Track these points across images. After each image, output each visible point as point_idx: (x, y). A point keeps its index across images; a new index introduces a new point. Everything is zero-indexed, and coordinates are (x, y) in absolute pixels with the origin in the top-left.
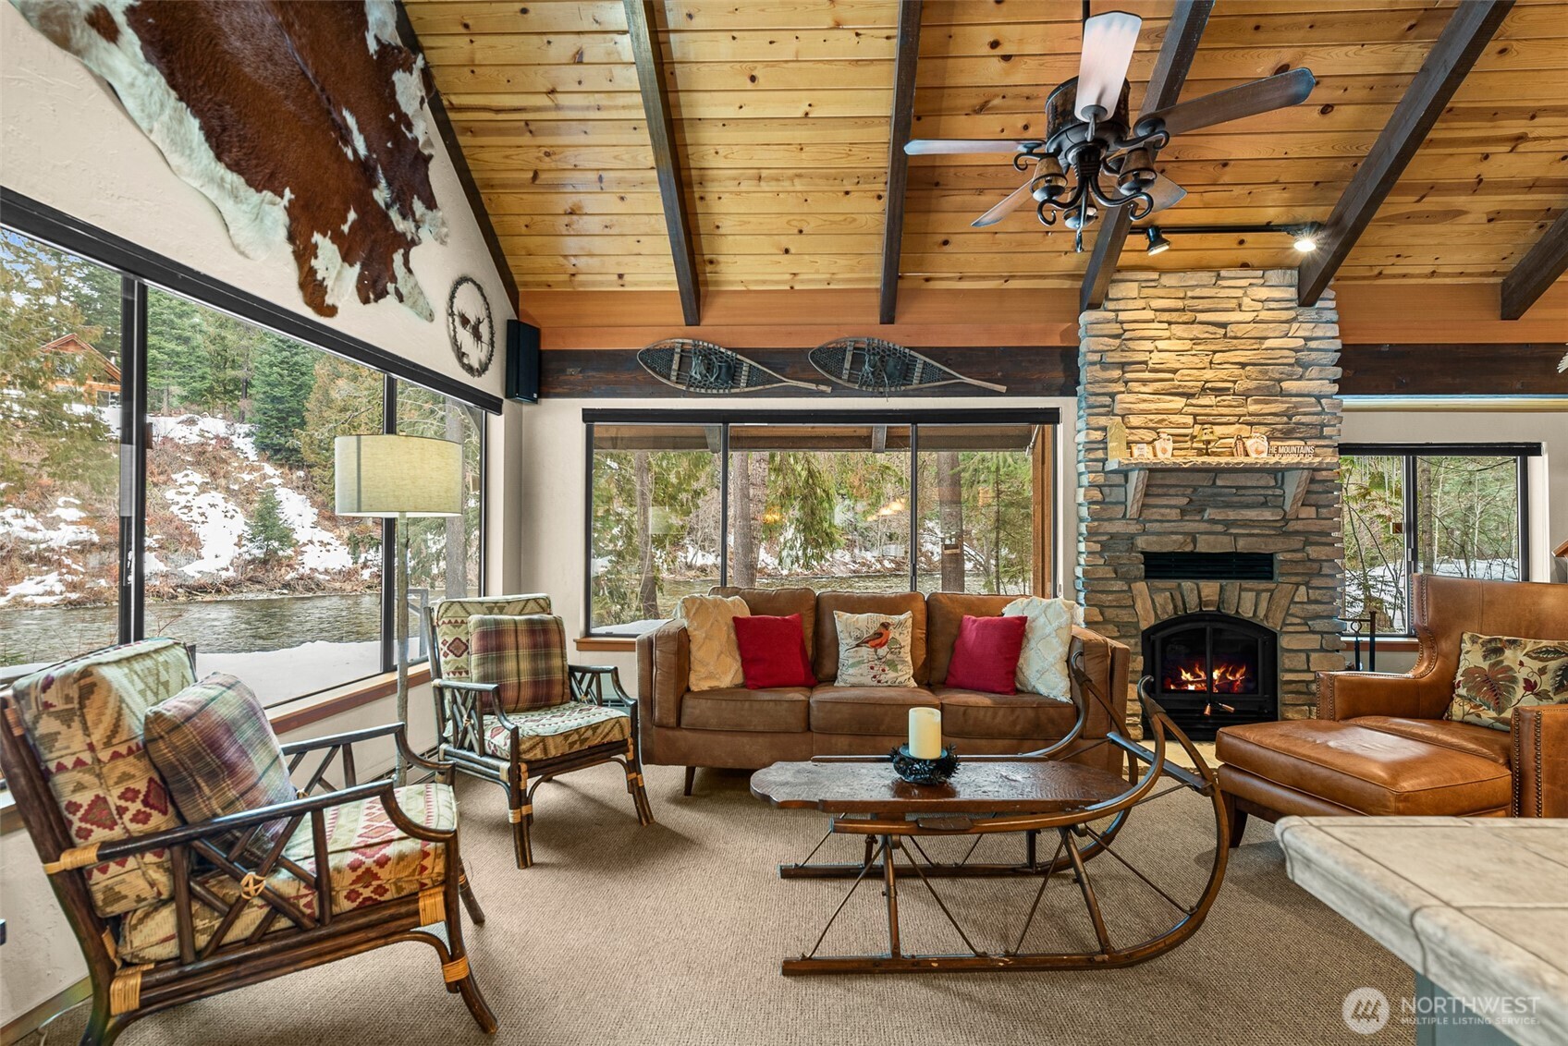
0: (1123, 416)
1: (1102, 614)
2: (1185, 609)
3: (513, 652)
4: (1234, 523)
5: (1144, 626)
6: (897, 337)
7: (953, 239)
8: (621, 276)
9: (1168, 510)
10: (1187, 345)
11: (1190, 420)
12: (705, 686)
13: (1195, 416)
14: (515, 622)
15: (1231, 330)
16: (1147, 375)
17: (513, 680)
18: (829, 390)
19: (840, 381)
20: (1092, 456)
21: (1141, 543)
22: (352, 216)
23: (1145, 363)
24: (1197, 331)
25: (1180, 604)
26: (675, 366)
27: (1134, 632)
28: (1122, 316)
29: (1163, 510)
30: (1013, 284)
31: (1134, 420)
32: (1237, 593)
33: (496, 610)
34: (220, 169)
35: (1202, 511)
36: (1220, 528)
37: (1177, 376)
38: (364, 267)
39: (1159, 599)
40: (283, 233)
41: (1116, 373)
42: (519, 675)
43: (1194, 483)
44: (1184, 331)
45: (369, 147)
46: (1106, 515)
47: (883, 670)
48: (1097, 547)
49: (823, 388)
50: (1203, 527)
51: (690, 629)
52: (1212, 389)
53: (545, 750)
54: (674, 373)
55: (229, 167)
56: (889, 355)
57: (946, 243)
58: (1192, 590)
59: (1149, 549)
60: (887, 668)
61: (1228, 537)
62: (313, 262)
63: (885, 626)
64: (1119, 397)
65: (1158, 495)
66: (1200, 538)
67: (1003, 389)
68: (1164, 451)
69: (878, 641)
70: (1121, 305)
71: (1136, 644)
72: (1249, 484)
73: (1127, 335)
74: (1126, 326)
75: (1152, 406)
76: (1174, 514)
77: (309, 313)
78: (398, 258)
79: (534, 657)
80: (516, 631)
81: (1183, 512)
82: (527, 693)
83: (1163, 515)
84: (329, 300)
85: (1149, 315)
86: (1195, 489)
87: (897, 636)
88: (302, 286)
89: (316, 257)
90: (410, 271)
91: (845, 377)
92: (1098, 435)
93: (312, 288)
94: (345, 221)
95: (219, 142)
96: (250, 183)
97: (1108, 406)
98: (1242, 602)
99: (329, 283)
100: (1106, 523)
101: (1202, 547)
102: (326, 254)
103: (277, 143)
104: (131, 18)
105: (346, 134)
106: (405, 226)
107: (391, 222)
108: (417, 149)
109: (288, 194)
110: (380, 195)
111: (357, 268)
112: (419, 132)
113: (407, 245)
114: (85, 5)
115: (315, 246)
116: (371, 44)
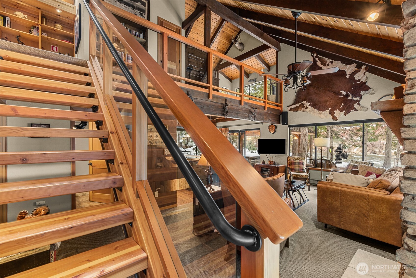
22: (343, 104)
34: (319, 112)
40: (329, 114)
45: (346, 92)
62: (334, 115)
77: (335, 121)
78: (356, 105)
84: (337, 118)
88: (333, 119)
90: (360, 105)
93: (334, 118)
95: (319, 110)
96: (323, 111)
99: (337, 116)
102: (337, 112)
103: (328, 104)
104: (309, 105)
105: (341, 94)
106: (358, 98)
107: (353, 100)
108: (362, 83)
109: (330, 109)
110: (350, 98)
111: (344, 111)
112: (363, 80)
113: (358, 101)
114: (305, 108)
115: (335, 112)
116: (348, 76)
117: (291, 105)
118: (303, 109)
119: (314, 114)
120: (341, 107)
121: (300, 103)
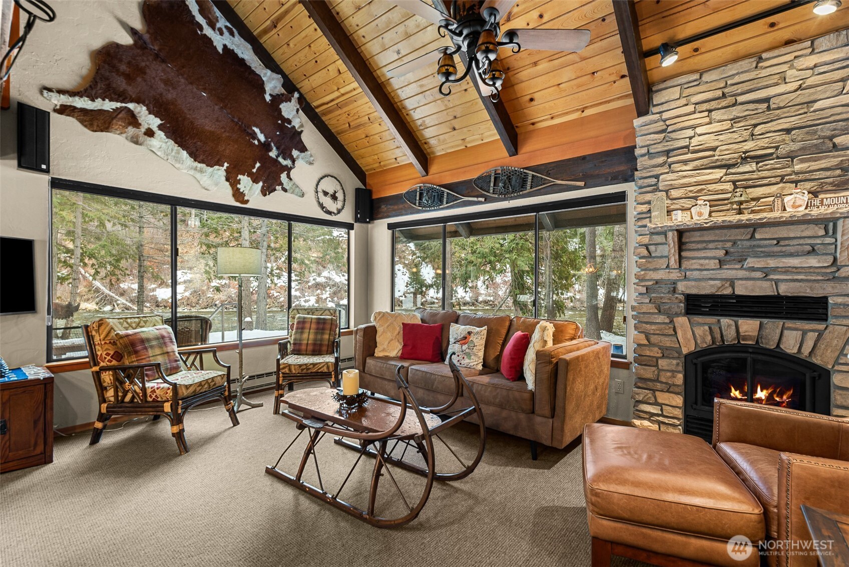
0: (667, 191)
1: (648, 340)
2: (723, 340)
3: (308, 331)
4: (775, 270)
5: (685, 351)
6: (517, 162)
7: (536, 96)
8: (396, 159)
9: (707, 261)
10: (727, 125)
11: (729, 187)
12: (381, 354)
13: (734, 182)
14: (312, 319)
15: (774, 103)
16: (690, 156)
17: (305, 342)
18: (482, 199)
19: (488, 194)
20: (640, 224)
21: (681, 287)
22: (258, 165)
23: (687, 147)
24: (736, 112)
25: (718, 336)
26: (418, 198)
27: (676, 355)
28: (665, 116)
29: (702, 261)
30: (588, 112)
31: (674, 193)
32: (778, 331)
33: (311, 313)
34: (196, 164)
35: (742, 260)
36: (759, 275)
37: (717, 153)
38: (264, 183)
39: (699, 331)
40: (224, 179)
41: (661, 160)
42: (308, 340)
43: (732, 238)
44: (724, 114)
45: (266, 137)
46: (651, 266)
47: (463, 358)
48: (644, 290)
49: (480, 199)
50: (741, 274)
51: (377, 327)
52: (753, 158)
53: (290, 370)
54: (417, 202)
55: (199, 162)
56: (513, 175)
57: (532, 100)
58: (729, 326)
59: (688, 292)
60: (466, 357)
61: (769, 283)
62: (238, 186)
63: (470, 333)
64: (661, 177)
65: (698, 249)
66: (737, 283)
67: (582, 184)
68: (700, 214)
69: (464, 341)
70: (665, 107)
71: (678, 364)
72: (792, 235)
73: (670, 129)
74: (668, 123)
75: (693, 180)
76: (714, 264)
77: (238, 204)
78: (283, 176)
79: (316, 333)
80: (311, 322)
81: (721, 262)
82: (310, 348)
83: (702, 265)
84: (246, 198)
85: (691, 108)
86: (735, 243)
87: (474, 340)
88: (234, 195)
89: (240, 184)
90: (291, 179)
91: (491, 191)
92: (644, 208)
93: (238, 195)
94: (254, 167)
95: (194, 155)
96: (207, 165)
97: (656, 185)
98: (784, 339)
99: (246, 192)
100: (651, 272)
101: (740, 290)
102: (245, 182)
103: (221, 148)
104: (160, 127)
105: (254, 136)
106: (287, 163)
107: (279, 162)
108: (294, 131)
109: (226, 165)
110: (273, 154)
111: (261, 184)
112: (296, 123)
113: (288, 170)
114: (143, 130)
115: (240, 180)
116: (268, 98)
117: (72, 94)
118: (131, 130)
119: (177, 165)
120: (254, 170)
121: (119, 105)
